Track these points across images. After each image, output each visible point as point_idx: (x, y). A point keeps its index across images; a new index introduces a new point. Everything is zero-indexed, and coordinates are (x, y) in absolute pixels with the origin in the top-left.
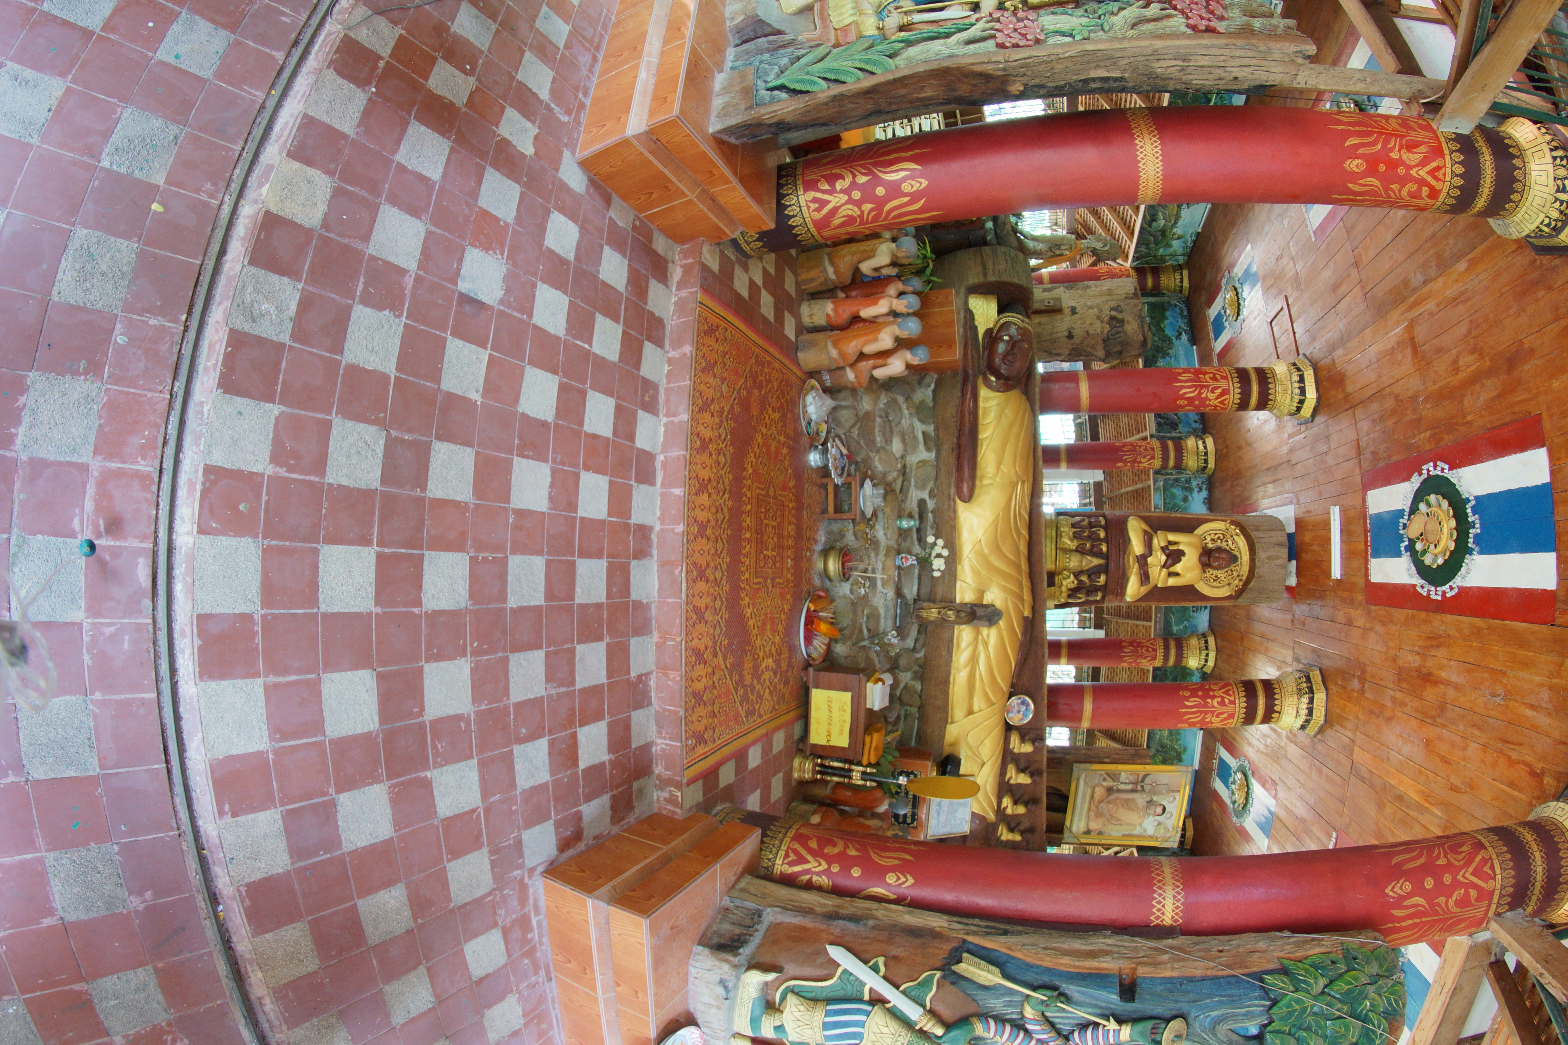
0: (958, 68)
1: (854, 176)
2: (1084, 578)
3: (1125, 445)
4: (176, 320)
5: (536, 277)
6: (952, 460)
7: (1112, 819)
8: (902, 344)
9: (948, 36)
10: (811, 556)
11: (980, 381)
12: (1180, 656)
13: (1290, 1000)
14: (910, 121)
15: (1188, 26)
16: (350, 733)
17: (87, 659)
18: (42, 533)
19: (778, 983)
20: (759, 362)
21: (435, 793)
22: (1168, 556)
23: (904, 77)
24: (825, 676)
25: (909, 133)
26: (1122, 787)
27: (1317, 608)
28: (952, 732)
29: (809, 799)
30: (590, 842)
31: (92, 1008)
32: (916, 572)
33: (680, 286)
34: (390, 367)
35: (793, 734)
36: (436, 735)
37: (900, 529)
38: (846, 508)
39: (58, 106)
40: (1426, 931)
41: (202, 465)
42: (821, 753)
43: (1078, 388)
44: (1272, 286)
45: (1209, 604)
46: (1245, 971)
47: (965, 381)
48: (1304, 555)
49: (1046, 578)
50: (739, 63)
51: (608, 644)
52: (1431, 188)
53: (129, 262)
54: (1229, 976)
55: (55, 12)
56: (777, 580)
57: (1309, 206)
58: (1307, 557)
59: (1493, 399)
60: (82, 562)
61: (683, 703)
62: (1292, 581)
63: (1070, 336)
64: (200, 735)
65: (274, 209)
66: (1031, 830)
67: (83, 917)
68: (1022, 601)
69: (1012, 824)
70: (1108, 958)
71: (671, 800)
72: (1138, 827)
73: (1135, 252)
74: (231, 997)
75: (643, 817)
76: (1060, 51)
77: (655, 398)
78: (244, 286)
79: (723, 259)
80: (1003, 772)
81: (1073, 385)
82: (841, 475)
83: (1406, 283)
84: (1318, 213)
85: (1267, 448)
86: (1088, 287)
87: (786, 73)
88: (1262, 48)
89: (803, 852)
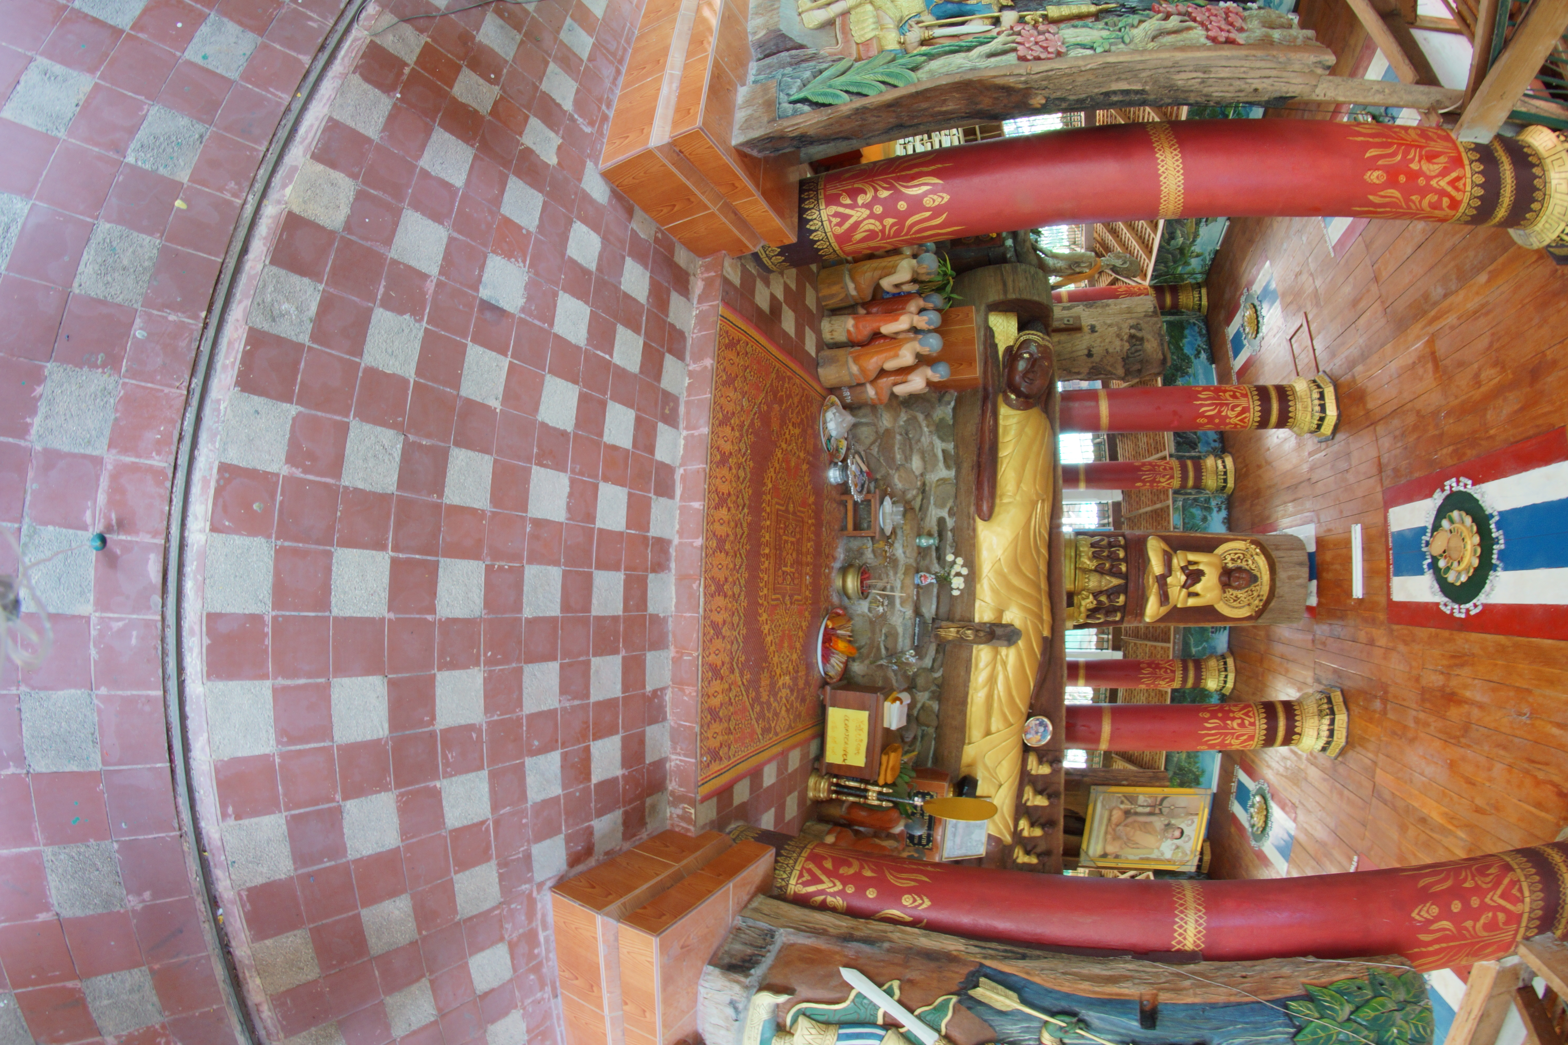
0: (980, 82)
1: (876, 190)
2: (1103, 598)
3: (1144, 464)
4: (196, 317)
5: (558, 286)
6: (972, 477)
7: (1129, 842)
8: (922, 360)
9: (969, 49)
10: (830, 573)
11: (1000, 399)
12: (1198, 678)
13: (1316, 1027)
14: (930, 137)
15: (1208, 37)
16: (359, 739)
17: (93, 652)
18: (54, 524)
19: (790, 1005)
20: (780, 377)
21: (444, 803)
22: (1188, 576)
23: (927, 90)
24: (842, 694)
25: (929, 148)
26: (1140, 810)
27: (1338, 628)
28: (969, 752)
29: (823, 819)
30: (601, 858)
31: (85, 1007)
32: (935, 591)
33: (701, 300)
34: (409, 372)
35: (808, 753)
36: (447, 744)
37: (919, 547)
38: (865, 525)
39: (86, 101)
40: (1454, 955)
41: (217, 463)
42: (836, 772)
43: (1097, 406)
44: (1291, 303)
45: (1228, 625)
46: (1269, 997)
47: (985, 398)
48: (1325, 575)
49: (1065, 598)
50: (762, 77)
51: (624, 658)
52: (1452, 198)
53: (150, 258)
54: (1253, 1002)
55: (86, 10)
56: (796, 597)
57: (1328, 219)
58: (1328, 576)
59: (1515, 412)
60: (93, 555)
61: (699, 719)
62: (1313, 601)
63: (1090, 355)
64: (206, 735)
65: (296, 210)
66: (1048, 853)
67: (79, 913)
68: (1041, 620)
69: (1029, 846)
70: (1129, 984)
71: (685, 817)
72: (1156, 851)
73: (1154, 271)
74: (228, 1003)
75: (655, 834)
76: (1081, 63)
77: (675, 410)
78: (264, 286)
79: (745, 272)
80: (1020, 794)
81: (1093, 404)
82: (861, 492)
83: (1426, 296)
84: (1338, 226)
85: (1287, 466)
86: (1108, 305)
87: (809, 86)
88: (1282, 59)
89: (818, 872)
